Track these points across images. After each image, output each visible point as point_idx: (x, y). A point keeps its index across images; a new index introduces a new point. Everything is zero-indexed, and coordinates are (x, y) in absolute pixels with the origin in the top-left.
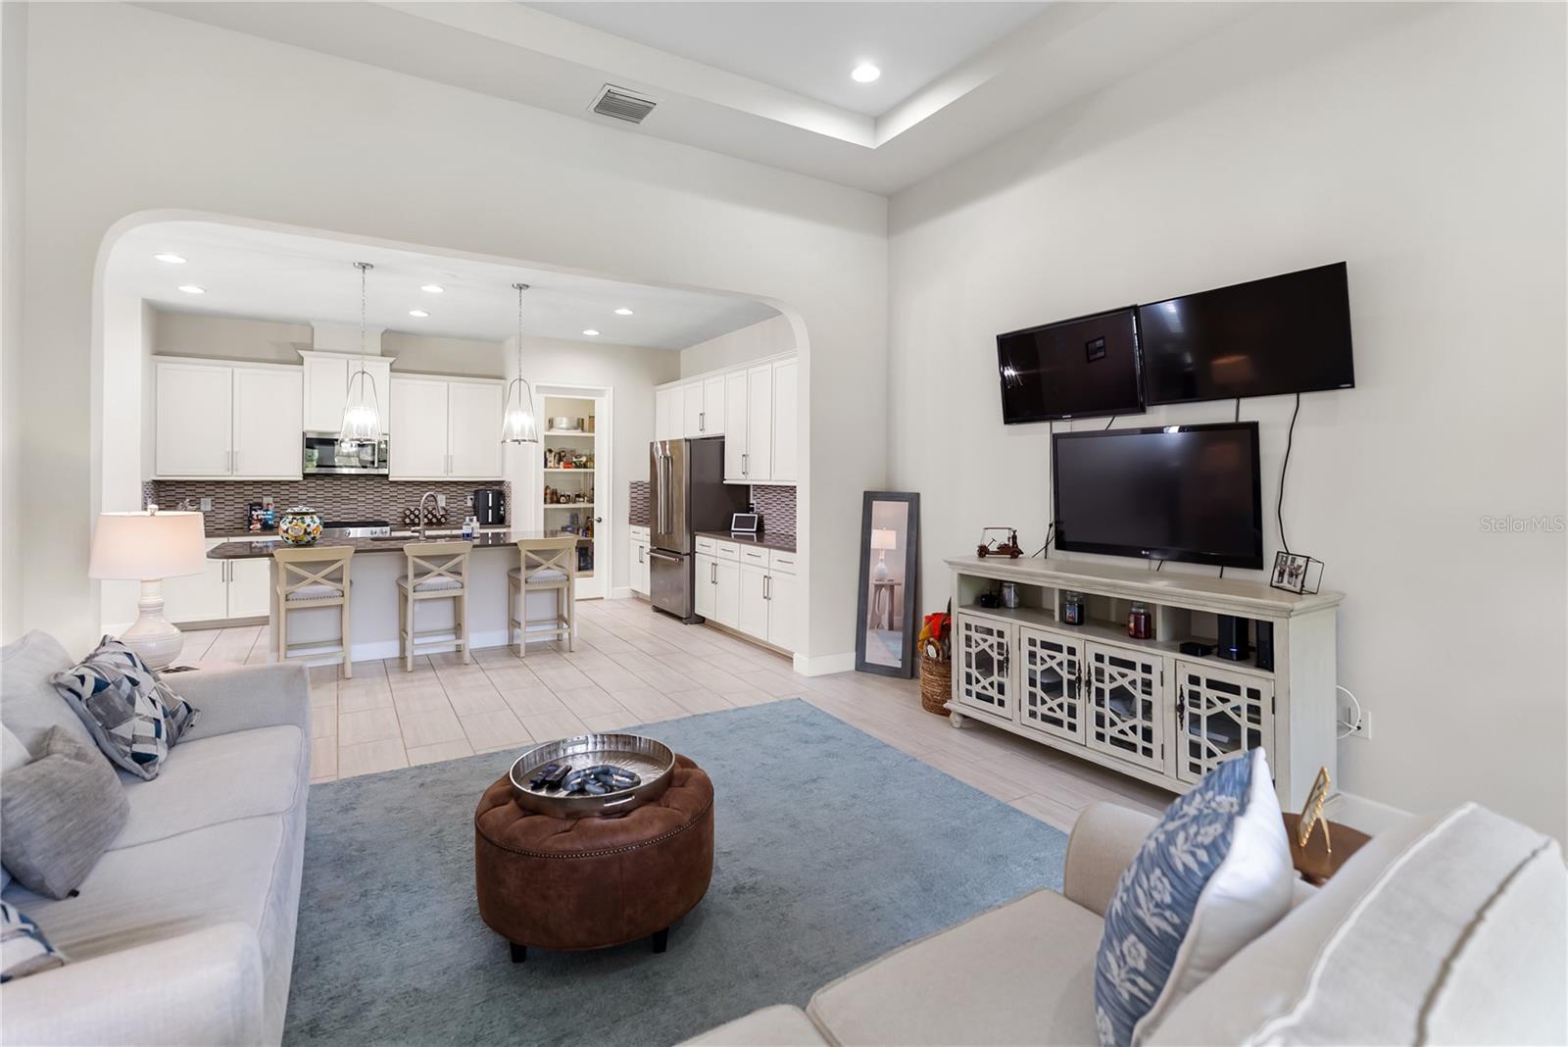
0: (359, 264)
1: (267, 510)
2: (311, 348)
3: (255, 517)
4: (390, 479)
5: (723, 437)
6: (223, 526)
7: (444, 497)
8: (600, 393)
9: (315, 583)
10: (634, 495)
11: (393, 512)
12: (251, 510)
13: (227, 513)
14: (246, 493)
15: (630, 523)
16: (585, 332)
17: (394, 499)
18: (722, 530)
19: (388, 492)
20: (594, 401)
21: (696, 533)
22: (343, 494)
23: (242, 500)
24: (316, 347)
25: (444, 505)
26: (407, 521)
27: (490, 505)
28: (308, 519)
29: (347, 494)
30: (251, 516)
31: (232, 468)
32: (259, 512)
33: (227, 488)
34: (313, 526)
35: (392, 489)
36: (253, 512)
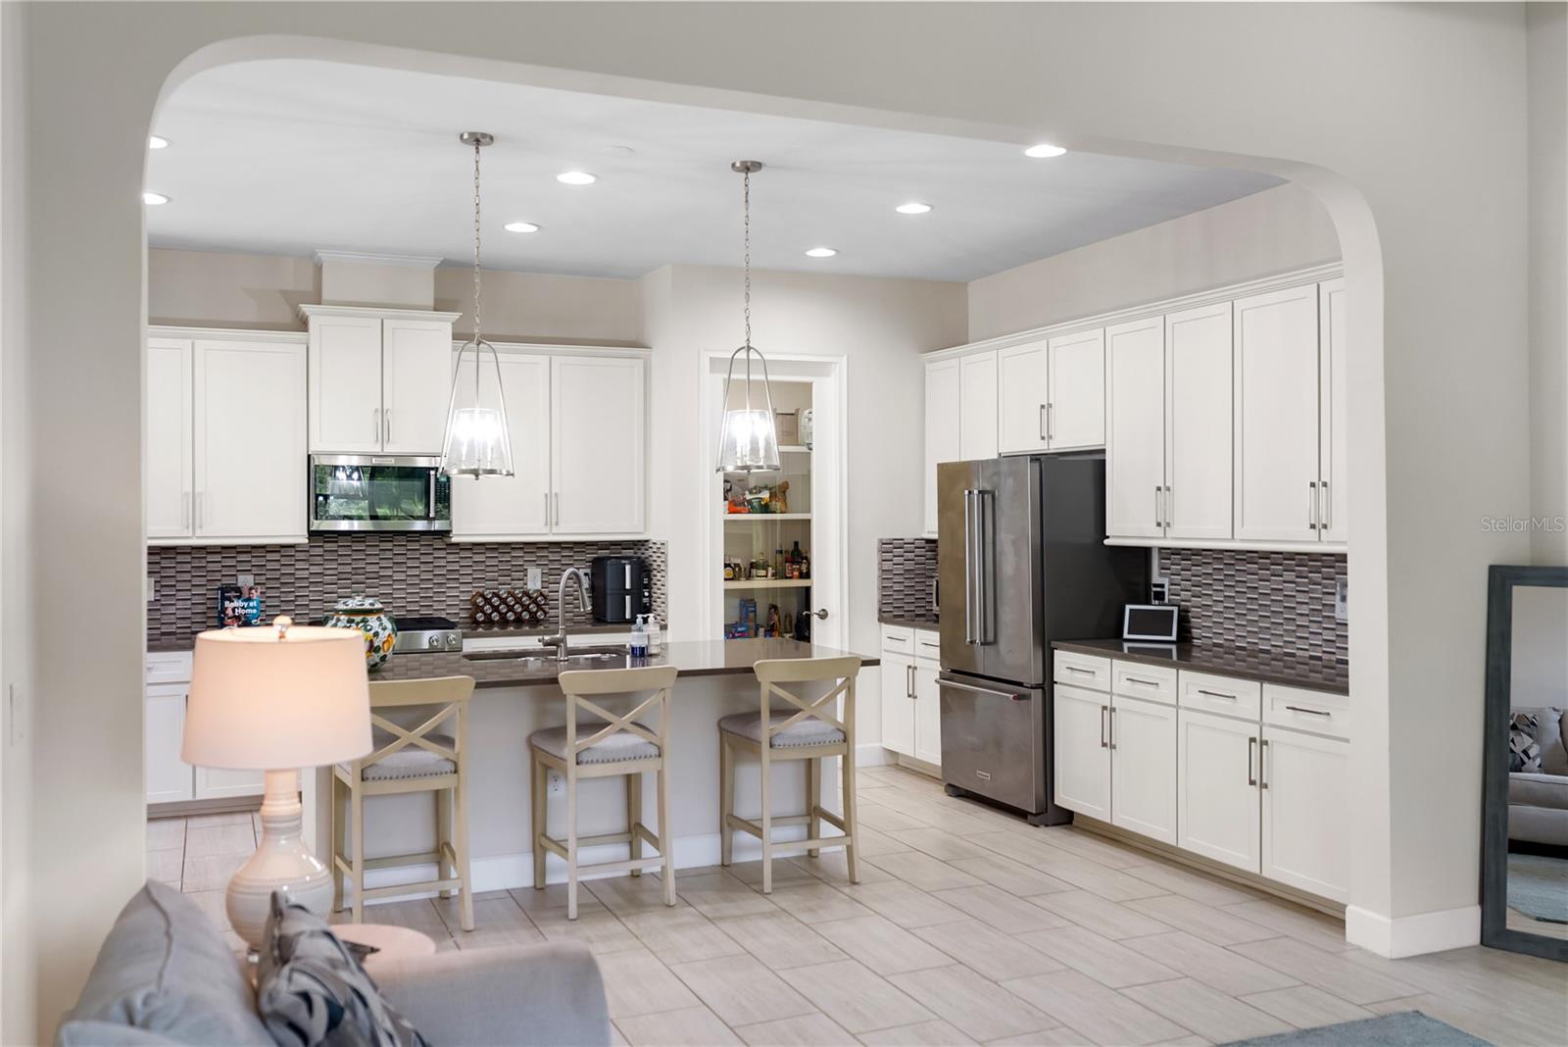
0: (471, 134)
1: (249, 599)
2: (318, 300)
3: (229, 612)
4: (454, 540)
5: (1103, 451)
6: (173, 629)
7: (538, 571)
8: (821, 368)
9: (412, 746)
10: (887, 566)
11: (453, 601)
12: (224, 599)
13: (180, 605)
14: (211, 566)
15: (881, 620)
16: (810, 253)
17: (452, 576)
18: (1105, 637)
19: (442, 563)
20: (809, 385)
21: (1054, 644)
22: (369, 568)
23: (203, 581)
24: (325, 296)
25: (538, 586)
26: (480, 617)
27: (628, 586)
28: (373, 621)
29: (375, 568)
30: (224, 610)
31: (194, 525)
32: (236, 603)
33: (180, 558)
34: (383, 635)
35: (451, 558)
36: (227, 603)
